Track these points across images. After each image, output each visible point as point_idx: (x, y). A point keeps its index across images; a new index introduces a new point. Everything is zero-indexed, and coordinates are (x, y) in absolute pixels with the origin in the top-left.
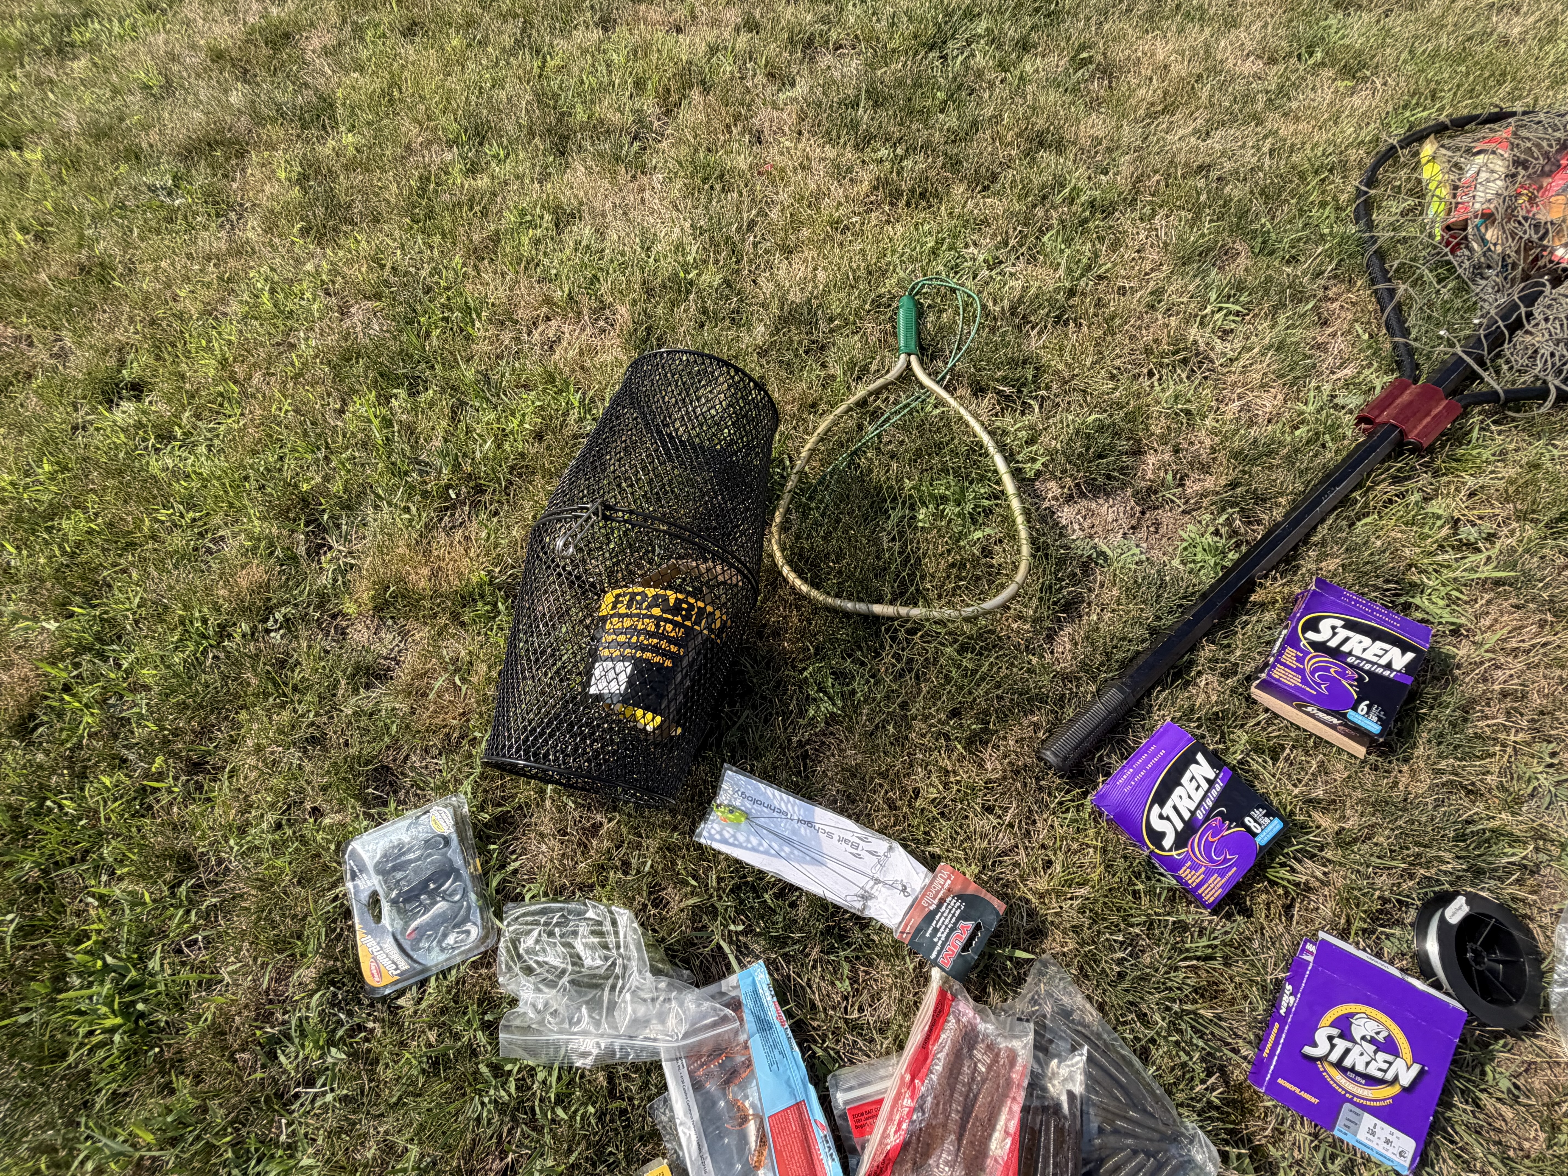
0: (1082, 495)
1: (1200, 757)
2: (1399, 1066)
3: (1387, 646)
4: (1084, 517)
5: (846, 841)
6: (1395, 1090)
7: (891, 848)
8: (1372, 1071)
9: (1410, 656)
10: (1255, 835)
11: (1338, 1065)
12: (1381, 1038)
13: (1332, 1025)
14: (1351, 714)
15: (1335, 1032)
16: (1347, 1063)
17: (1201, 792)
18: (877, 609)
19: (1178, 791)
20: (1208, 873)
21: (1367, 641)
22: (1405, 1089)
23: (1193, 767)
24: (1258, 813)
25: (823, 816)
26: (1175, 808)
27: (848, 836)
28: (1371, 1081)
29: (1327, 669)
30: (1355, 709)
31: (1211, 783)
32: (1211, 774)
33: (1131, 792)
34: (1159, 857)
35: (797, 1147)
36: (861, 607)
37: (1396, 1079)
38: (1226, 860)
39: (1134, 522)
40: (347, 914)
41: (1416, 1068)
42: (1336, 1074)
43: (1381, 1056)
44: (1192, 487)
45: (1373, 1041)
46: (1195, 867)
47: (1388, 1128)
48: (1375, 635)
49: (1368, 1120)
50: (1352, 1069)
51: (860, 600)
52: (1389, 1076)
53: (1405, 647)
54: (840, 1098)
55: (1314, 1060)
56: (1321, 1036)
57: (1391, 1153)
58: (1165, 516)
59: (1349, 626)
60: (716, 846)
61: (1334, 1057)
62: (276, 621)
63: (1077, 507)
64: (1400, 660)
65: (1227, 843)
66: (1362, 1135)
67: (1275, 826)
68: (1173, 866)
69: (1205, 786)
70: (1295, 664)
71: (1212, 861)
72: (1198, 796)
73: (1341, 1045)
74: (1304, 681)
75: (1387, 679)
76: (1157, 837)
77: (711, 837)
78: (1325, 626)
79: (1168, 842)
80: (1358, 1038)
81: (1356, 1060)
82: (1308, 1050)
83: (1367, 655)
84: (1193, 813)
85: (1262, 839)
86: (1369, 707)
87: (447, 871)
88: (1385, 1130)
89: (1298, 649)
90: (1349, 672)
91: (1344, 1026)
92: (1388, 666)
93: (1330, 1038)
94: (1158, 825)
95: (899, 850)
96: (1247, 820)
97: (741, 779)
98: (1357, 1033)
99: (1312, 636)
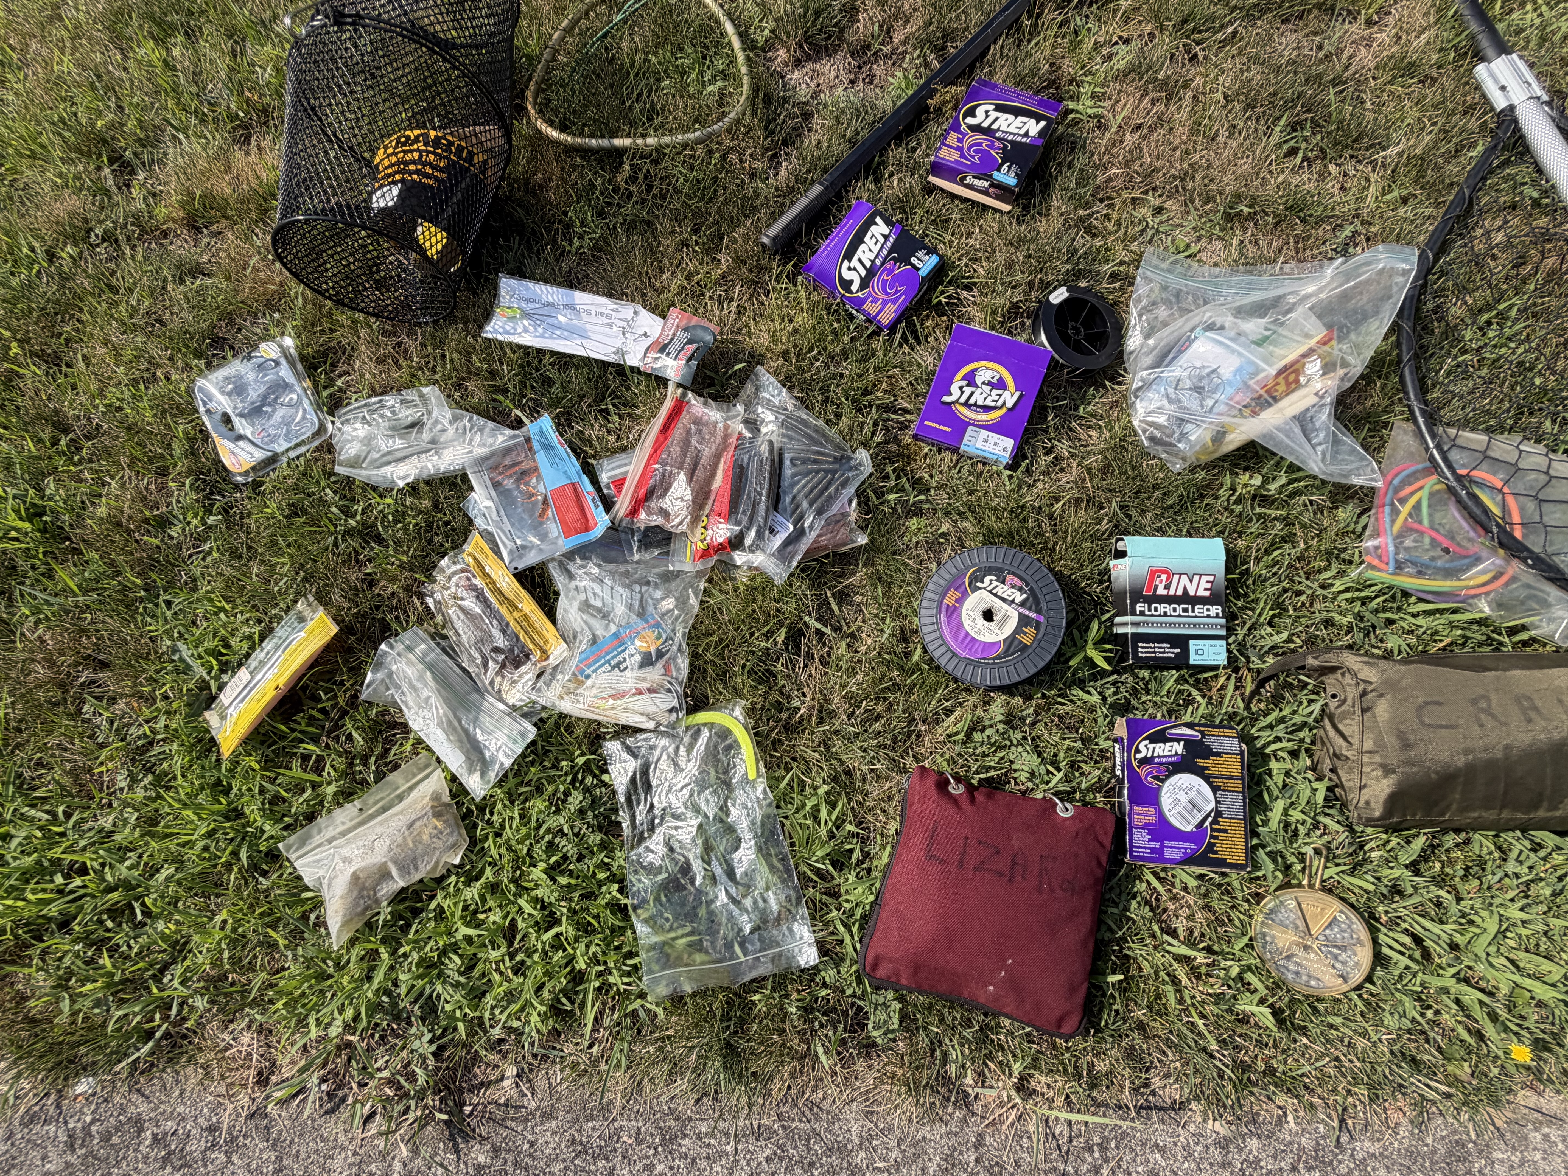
0: (809, 58)
1: (878, 220)
2: (1006, 395)
3: (1025, 119)
4: (811, 78)
5: (602, 314)
6: (1004, 410)
7: (636, 313)
8: (989, 403)
9: (1043, 123)
10: (918, 269)
11: (966, 404)
12: (995, 381)
13: (963, 379)
14: (996, 175)
15: (964, 383)
16: (972, 401)
17: (879, 245)
18: (617, 142)
19: (863, 247)
20: (884, 303)
21: (1011, 117)
22: (1009, 410)
23: (873, 228)
24: (920, 254)
25: (581, 298)
26: (860, 260)
27: (603, 310)
28: (987, 409)
29: (980, 144)
30: (999, 170)
31: (886, 237)
32: (886, 231)
33: (828, 256)
34: (848, 299)
35: (572, 504)
37: (1004, 404)
38: (897, 291)
39: (852, 77)
40: (206, 437)
41: (1018, 394)
42: (964, 410)
43: (995, 392)
44: (898, 37)
45: (990, 383)
46: (875, 301)
47: (996, 436)
48: (1017, 112)
49: (984, 433)
50: (975, 405)
51: (602, 136)
52: (999, 404)
53: (1038, 118)
54: (604, 478)
55: (949, 404)
56: (954, 389)
57: (998, 451)
58: (878, 70)
59: (999, 108)
60: (500, 337)
61: (963, 400)
62: (97, 236)
63: (804, 70)
64: (1034, 127)
65: (897, 279)
66: (979, 445)
67: (934, 260)
68: (858, 303)
69: (882, 240)
70: (955, 144)
71: (887, 294)
72: (876, 249)
73: (968, 390)
74: (963, 156)
75: (1025, 144)
76: (847, 284)
77: (496, 331)
78: (980, 112)
79: (855, 287)
80: (979, 383)
81: (978, 398)
82: (946, 399)
83: (1012, 129)
84: (873, 262)
85: (923, 273)
86: (1009, 167)
87: (282, 386)
88: (994, 437)
89: (960, 132)
90: (997, 144)
91: (970, 379)
92: (1026, 134)
93: (961, 388)
94: (847, 275)
95: (644, 313)
96: (914, 260)
97: (513, 282)
98: (979, 381)
99: (970, 120)
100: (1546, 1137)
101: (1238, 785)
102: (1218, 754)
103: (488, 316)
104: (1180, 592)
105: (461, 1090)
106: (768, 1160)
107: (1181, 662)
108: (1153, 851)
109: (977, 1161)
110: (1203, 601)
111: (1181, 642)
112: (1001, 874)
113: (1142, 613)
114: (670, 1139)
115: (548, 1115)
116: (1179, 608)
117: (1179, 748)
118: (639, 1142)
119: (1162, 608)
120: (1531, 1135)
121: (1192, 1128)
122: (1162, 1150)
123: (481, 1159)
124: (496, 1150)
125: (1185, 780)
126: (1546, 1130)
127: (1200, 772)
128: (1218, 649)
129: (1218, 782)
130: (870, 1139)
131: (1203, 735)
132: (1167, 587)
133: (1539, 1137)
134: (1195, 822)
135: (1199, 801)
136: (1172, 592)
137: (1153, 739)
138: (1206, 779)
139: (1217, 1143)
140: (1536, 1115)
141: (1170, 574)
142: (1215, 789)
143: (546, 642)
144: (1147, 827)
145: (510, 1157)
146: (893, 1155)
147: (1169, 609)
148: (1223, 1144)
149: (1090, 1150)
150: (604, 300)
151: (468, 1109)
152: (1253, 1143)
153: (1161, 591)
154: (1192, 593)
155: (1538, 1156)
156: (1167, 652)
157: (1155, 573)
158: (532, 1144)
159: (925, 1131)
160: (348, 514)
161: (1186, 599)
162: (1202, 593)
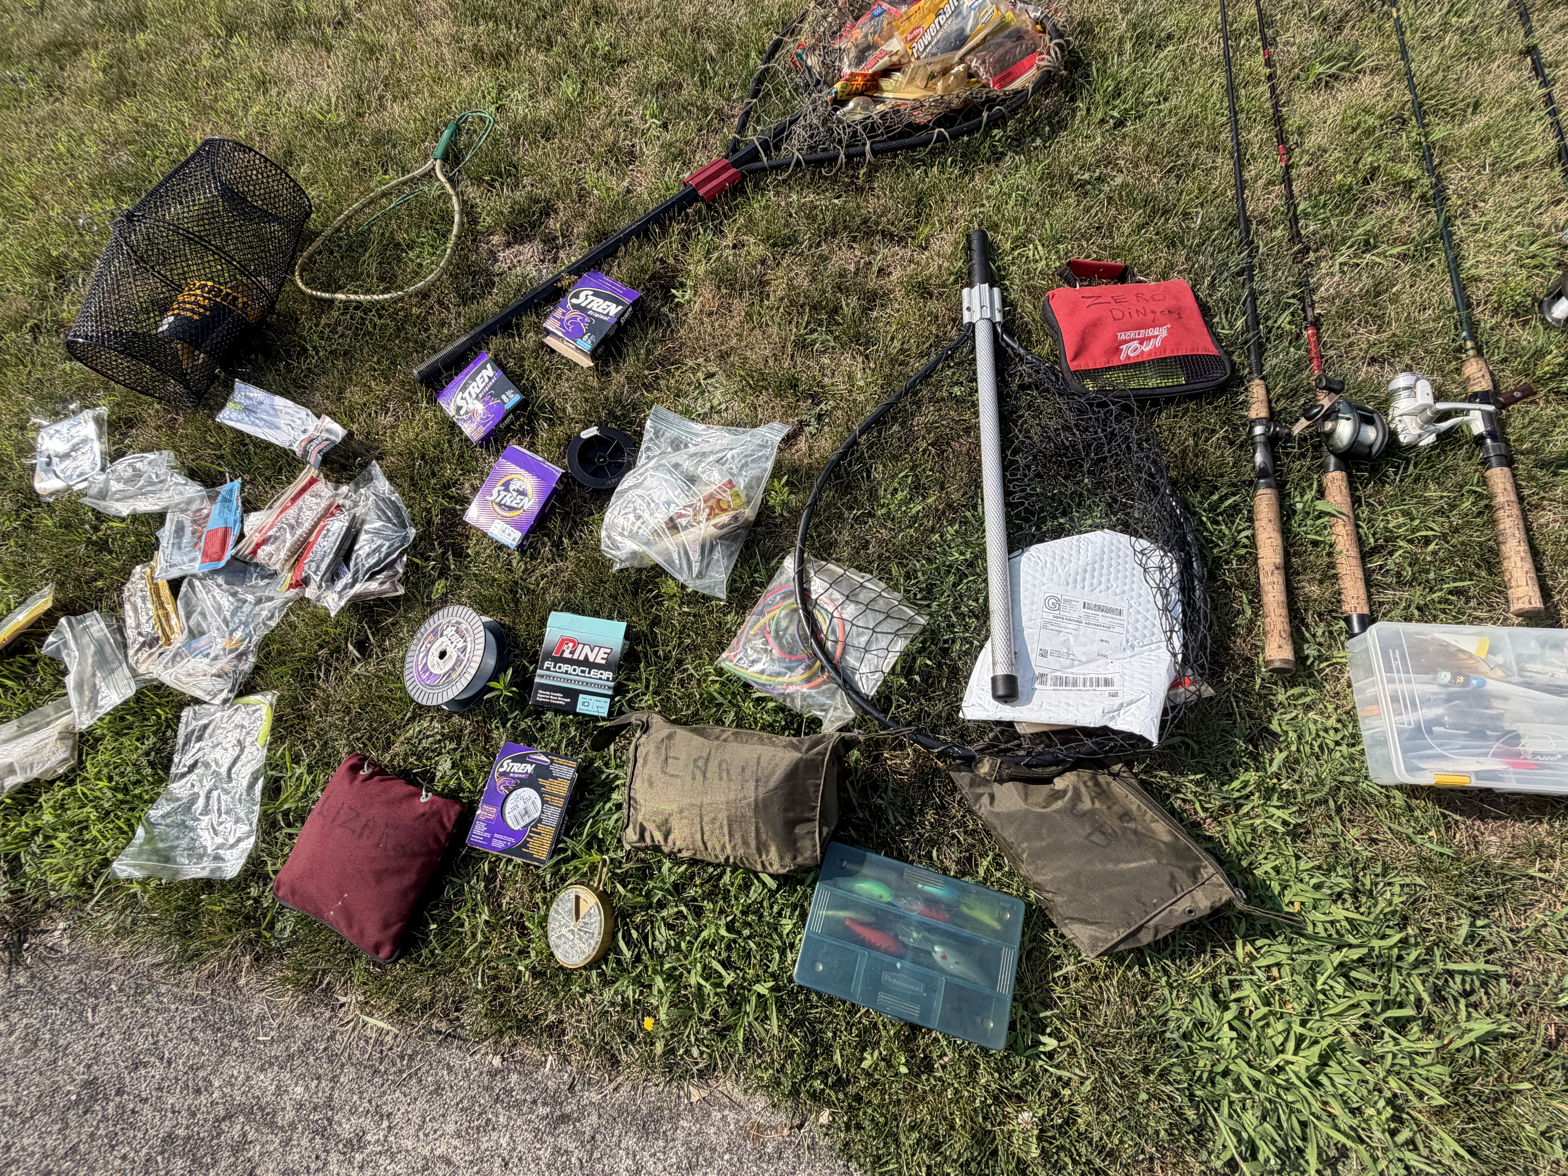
0: (516, 242)
1: (488, 366)
2: (526, 500)
3: (610, 303)
4: (515, 256)
5: (288, 413)
6: (521, 512)
7: (307, 415)
8: (514, 505)
9: (620, 307)
10: (505, 403)
11: (499, 504)
12: (521, 490)
13: (503, 485)
14: (580, 341)
15: (503, 488)
16: (503, 502)
17: (484, 384)
19: (475, 384)
21: (601, 301)
23: (485, 371)
24: (509, 393)
25: (280, 402)
26: (470, 393)
28: (511, 509)
29: (576, 318)
30: (582, 338)
32: (492, 374)
36: (327, 295)
37: (522, 507)
38: (487, 418)
39: (542, 257)
40: (33, 469)
41: (532, 501)
42: (496, 507)
43: (520, 497)
44: (575, 232)
46: (471, 423)
47: (510, 530)
48: (606, 298)
51: (329, 291)
52: (519, 506)
53: (618, 302)
55: (487, 502)
56: (495, 492)
57: (509, 539)
58: (562, 253)
59: (596, 294)
60: (227, 422)
63: (509, 251)
64: (614, 309)
65: (488, 409)
67: (516, 398)
69: (487, 380)
70: (560, 317)
72: (481, 386)
73: (503, 493)
74: (562, 326)
75: (605, 321)
77: (224, 417)
78: (583, 295)
79: (462, 412)
83: (599, 310)
84: (477, 395)
85: (508, 406)
86: (590, 336)
87: (87, 440)
89: (565, 309)
90: (586, 319)
91: (508, 486)
92: (607, 314)
94: (460, 403)
96: (503, 397)
97: (243, 386)
98: (511, 488)
99: (574, 301)
100: (724, 1117)
101: (561, 802)
102: (556, 778)
103: (222, 406)
104: (582, 658)
105: (27, 932)
106: (193, 1020)
107: (569, 710)
108: (485, 839)
109: (325, 1049)
110: (599, 667)
111: (573, 694)
112: (354, 831)
113: (548, 669)
114: (140, 991)
115: (73, 961)
116: (579, 670)
117: (530, 768)
118: (121, 990)
119: (565, 667)
120: (714, 1114)
121: (477, 1057)
122: (450, 1068)
123: (22, 981)
124: (33, 977)
125: (528, 793)
126: (726, 1112)
127: (538, 788)
128: (601, 704)
129: (547, 797)
130: (264, 1018)
131: (552, 761)
132: (572, 653)
133: (719, 1116)
134: (523, 824)
135: (531, 808)
136: (575, 657)
137: (515, 760)
138: (541, 794)
139: (489, 1072)
140: (727, 1100)
141: (576, 644)
142: (544, 802)
143: (173, 633)
144: (488, 822)
145: (39, 984)
146: (272, 1034)
147: (570, 669)
148: (493, 1073)
149: (402, 1058)
150: (290, 403)
151: (26, 945)
152: (514, 1077)
153: (567, 655)
154: (591, 659)
155: (713, 1130)
156: (560, 700)
157: (564, 641)
158: (55, 977)
159: (298, 1021)
160: (96, 529)
161: (586, 663)
162: (599, 660)
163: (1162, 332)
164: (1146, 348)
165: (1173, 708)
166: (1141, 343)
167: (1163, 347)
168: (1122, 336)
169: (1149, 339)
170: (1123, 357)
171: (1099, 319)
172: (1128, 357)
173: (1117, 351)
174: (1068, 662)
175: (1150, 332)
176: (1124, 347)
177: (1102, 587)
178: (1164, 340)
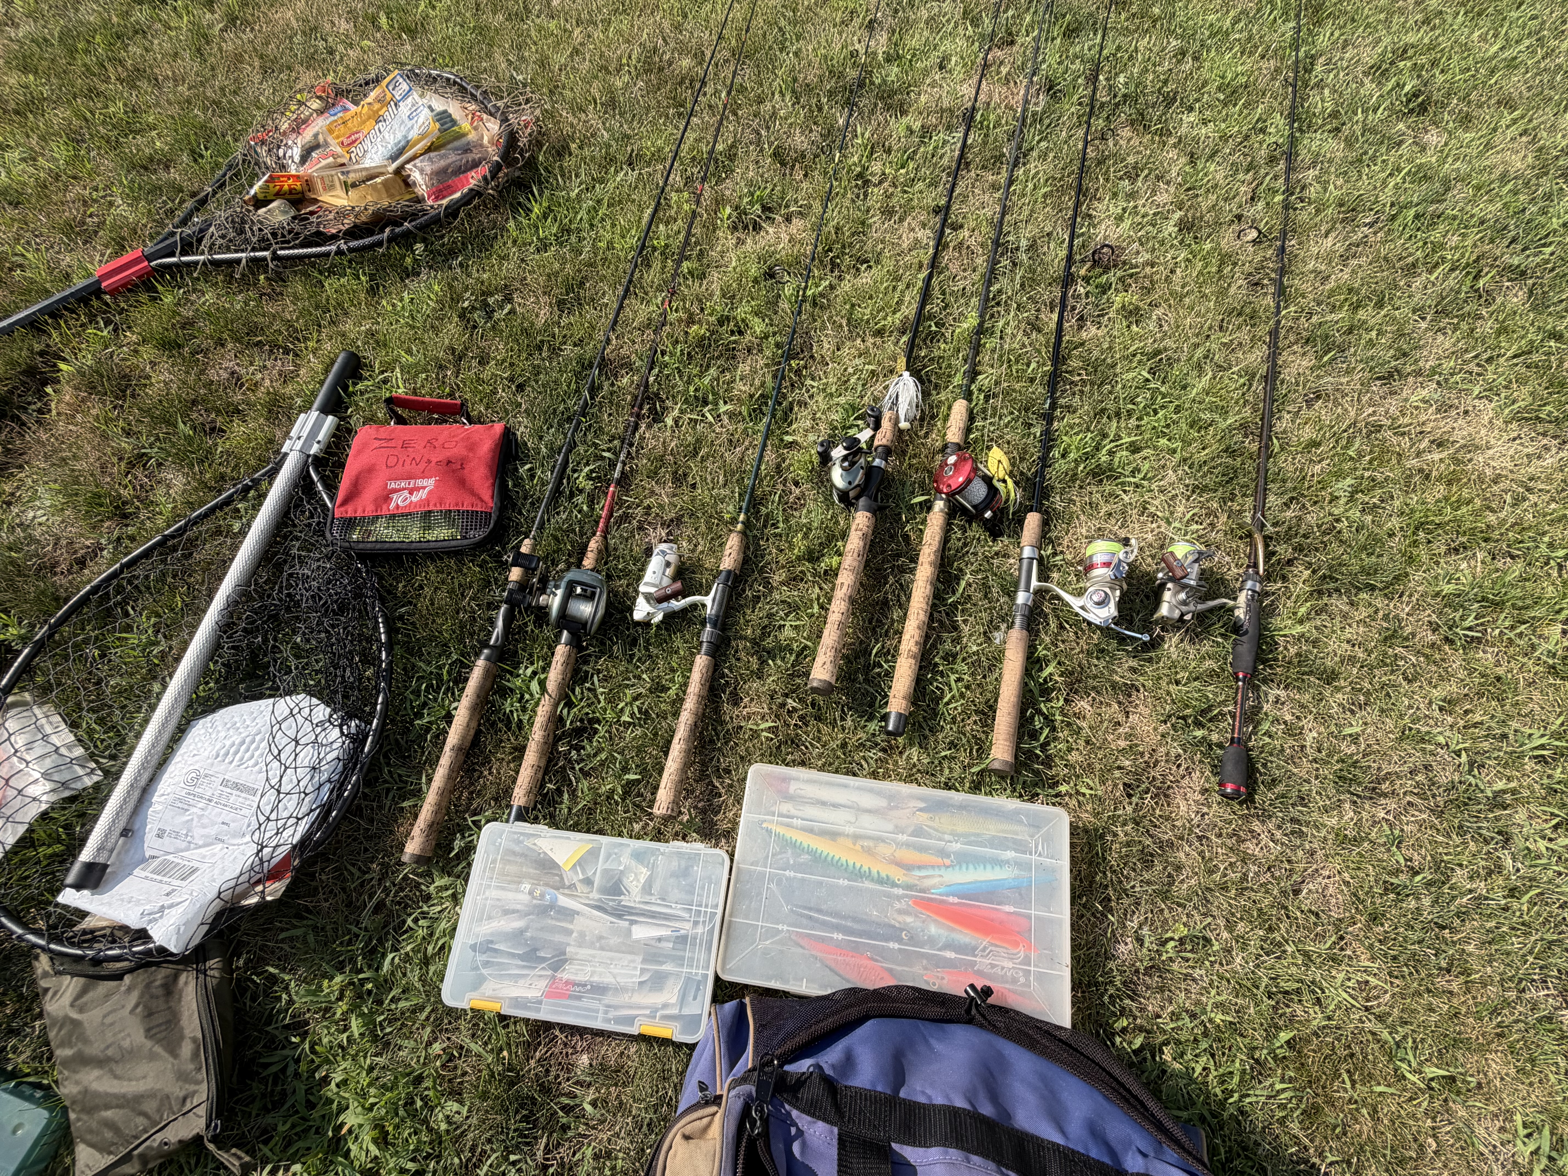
163: (429, 483)
164: (415, 498)
165: (231, 910)
166: (411, 493)
167: (427, 501)
168: (393, 485)
169: (418, 489)
170: (392, 505)
171: (374, 465)
172: (398, 506)
173: (387, 499)
174: (184, 845)
175: (420, 483)
176: (395, 496)
177: (252, 762)
178: (430, 492)
